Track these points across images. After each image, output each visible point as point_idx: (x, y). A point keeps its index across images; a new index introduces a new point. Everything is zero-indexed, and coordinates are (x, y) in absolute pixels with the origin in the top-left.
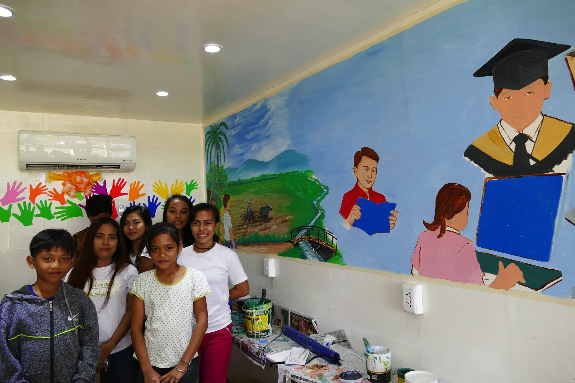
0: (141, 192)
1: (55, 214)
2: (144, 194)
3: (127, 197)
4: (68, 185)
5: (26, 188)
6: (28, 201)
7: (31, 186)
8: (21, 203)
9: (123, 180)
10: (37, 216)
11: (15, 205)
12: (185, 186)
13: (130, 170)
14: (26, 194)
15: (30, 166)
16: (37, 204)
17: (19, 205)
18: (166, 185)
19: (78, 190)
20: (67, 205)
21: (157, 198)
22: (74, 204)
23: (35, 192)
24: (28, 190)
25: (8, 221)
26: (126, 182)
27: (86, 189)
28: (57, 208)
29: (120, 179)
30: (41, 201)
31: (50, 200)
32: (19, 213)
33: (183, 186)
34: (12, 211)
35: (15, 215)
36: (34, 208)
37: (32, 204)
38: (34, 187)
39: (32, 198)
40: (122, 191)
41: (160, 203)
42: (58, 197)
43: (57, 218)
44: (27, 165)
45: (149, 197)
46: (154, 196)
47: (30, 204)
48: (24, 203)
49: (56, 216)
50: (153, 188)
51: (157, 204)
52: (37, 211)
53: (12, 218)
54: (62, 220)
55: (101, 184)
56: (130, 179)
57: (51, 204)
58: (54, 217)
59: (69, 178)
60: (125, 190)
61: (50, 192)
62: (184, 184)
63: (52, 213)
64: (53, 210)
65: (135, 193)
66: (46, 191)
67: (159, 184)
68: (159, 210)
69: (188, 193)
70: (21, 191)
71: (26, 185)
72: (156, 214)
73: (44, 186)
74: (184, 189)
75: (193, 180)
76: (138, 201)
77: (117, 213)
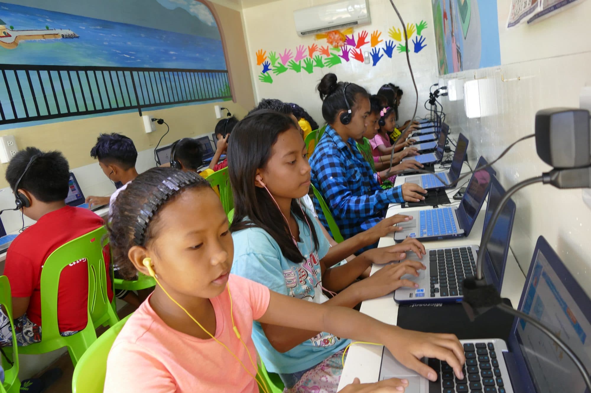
0: (379, 39)
1: (325, 63)
2: (382, 41)
3: (369, 44)
5: (306, 49)
6: (309, 57)
7: (309, 47)
8: (305, 59)
9: (365, 32)
10: (315, 66)
11: (302, 61)
12: (415, 28)
13: (368, 22)
14: (307, 53)
15: (303, 34)
16: (314, 59)
17: (304, 60)
18: (399, 29)
20: (331, 56)
21: (393, 42)
22: (335, 55)
23: (312, 50)
24: (307, 50)
25: (300, 71)
26: (367, 34)
28: (325, 59)
29: (363, 32)
30: (316, 56)
31: (320, 54)
32: (305, 66)
33: (413, 28)
34: (302, 65)
35: (303, 67)
36: (313, 61)
37: (311, 59)
38: (311, 47)
39: (311, 55)
40: (366, 41)
41: (395, 46)
42: (325, 52)
43: (327, 66)
45: (386, 42)
46: (390, 41)
47: (310, 59)
48: (307, 58)
49: (325, 65)
50: (389, 34)
51: (393, 47)
52: (315, 63)
53: (302, 69)
54: (329, 67)
55: (351, 38)
56: (370, 30)
57: (321, 57)
58: (324, 66)
60: (368, 39)
61: (320, 49)
62: (414, 26)
63: (323, 63)
64: (323, 61)
65: (375, 40)
66: (318, 49)
67: (392, 29)
68: (395, 52)
69: (419, 33)
70: (304, 51)
71: (306, 47)
72: (393, 55)
73: (316, 46)
74: (415, 30)
75: (422, 21)
76: (378, 47)
77: (364, 57)
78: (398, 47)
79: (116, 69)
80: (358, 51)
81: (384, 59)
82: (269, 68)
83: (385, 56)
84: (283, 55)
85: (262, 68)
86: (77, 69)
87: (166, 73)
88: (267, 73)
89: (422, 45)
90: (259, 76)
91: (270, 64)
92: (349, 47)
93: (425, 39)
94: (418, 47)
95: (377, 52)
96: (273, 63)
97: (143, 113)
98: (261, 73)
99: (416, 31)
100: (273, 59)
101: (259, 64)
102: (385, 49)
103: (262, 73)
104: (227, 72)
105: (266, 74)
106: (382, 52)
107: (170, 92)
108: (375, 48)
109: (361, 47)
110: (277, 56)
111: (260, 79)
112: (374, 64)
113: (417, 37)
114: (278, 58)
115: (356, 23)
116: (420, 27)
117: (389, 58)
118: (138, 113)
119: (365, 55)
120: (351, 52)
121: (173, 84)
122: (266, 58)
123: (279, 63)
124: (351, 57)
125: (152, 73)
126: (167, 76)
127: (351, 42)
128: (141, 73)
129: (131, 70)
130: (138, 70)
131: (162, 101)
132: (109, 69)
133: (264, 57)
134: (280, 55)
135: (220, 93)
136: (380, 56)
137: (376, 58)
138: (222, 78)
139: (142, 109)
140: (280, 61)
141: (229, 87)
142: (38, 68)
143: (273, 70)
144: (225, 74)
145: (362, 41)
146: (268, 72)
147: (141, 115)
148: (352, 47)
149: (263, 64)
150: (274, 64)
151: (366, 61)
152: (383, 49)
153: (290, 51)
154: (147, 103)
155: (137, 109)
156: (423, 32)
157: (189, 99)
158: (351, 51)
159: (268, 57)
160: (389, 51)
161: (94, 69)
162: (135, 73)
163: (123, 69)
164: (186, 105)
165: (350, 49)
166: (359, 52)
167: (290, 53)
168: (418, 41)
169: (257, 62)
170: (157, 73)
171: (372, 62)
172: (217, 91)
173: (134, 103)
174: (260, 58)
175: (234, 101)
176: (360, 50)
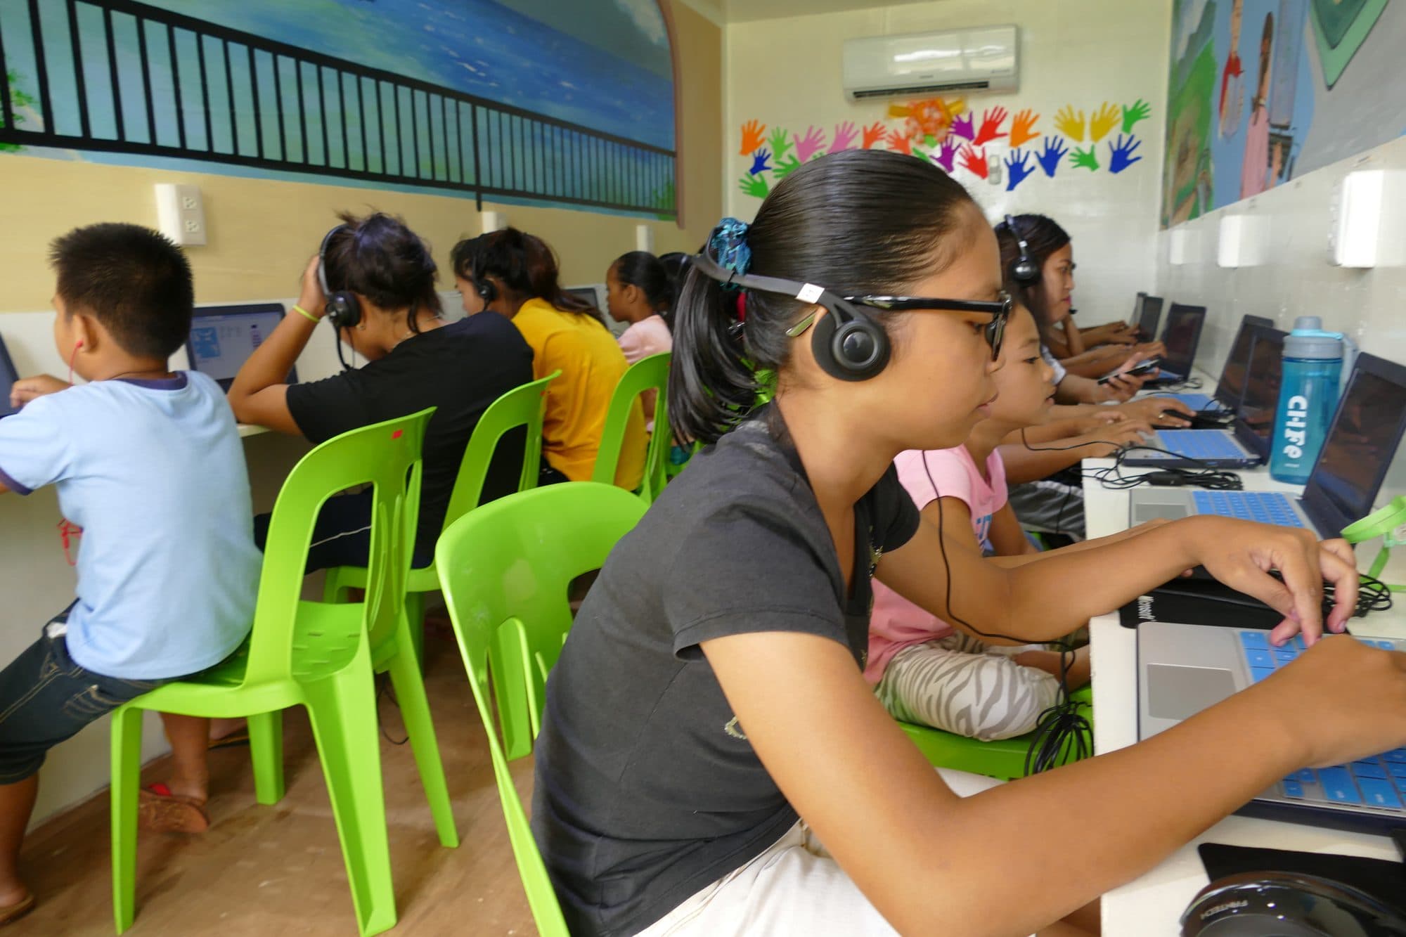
0: (1032, 130)
2: (1036, 135)
3: (1007, 140)
4: (914, 124)
5: (857, 131)
7: (865, 129)
9: (1002, 110)
12: (1120, 115)
13: (1012, 87)
14: (859, 141)
15: (859, 95)
18: (1081, 114)
19: (926, 132)
21: (1061, 142)
23: (871, 137)
24: (861, 133)
26: (1005, 115)
27: (936, 129)
29: (996, 108)
33: (1115, 115)
38: (869, 130)
40: (1000, 130)
41: (1066, 150)
42: (901, 144)
44: (855, 93)
45: (1047, 139)
46: (1056, 138)
50: (1056, 122)
51: (1060, 152)
55: (965, 119)
56: (1013, 106)
59: (913, 113)
60: (1005, 127)
61: (890, 136)
62: (1117, 112)
65: (1021, 132)
66: (884, 135)
67: (1066, 112)
68: (1064, 164)
69: (1127, 128)
70: (853, 137)
71: (858, 127)
72: (1058, 171)
73: (883, 127)
74: (1118, 120)
75: (1139, 102)
76: (1025, 147)
77: (988, 168)
78: (1072, 154)
79: (444, 92)
80: (978, 151)
81: (1036, 178)
82: (767, 164)
83: (1040, 170)
84: (802, 139)
85: (750, 162)
86: (360, 71)
87: (547, 127)
88: (761, 176)
89: (1131, 157)
90: (742, 181)
91: (769, 156)
92: (958, 140)
93: (1138, 143)
94: (1120, 160)
95: (1022, 160)
96: (778, 155)
97: (484, 204)
98: (747, 174)
99: (1120, 124)
100: (779, 144)
101: (744, 152)
102: (1042, 154)
103: (749, 173)
104: (674, 155)
105: (756, 177)
106: (1032, 161)
107: (549, 171)
108: (1019, 151)
109: (987, 144)
110: (789, 139)
111: (742, 187)
112: (1011, 187)
113: (1120, 137)
114: (791, 144)
115: (983, 85)
116: (1133, 115)
117: (1047, 178)
118: (474, 202)
119: (992, 163)
120: (961, 154)
121: (558, 155)
122: (763, 140)
123: (791, 157)
124: (960, 164)
125: (517, 119)
126: (548, 134)
127: (964, 129)
128: (494, 114)
129: (475, 101)
130: (490, 105)
131: (530, 188)
132: (429, 88)
133: (760, 138)
134: (796, 137)
135: (654, 199)
136: (1026, 168)
137: (1017, 173)
138: (663, 167)
139: (484, 196)
140: (793, 151)
141: (674, 190)
142: (277, 49)
143: (775, 171)
144: (671, 159)
145: (989, 131)
146: (763, 172)
147: (479, 208)
148: (965, 142)
149: (754, 155)
150: (780, 157)
151: (993, 177)
152: (1037, 153)
153: (820, 131)
154: (497, 184)
155: (473, 194)
156: (1138, 128)
157: (586, 196)
158: (960, 150)
159: (769, 140)
160: (1050, 161)
161: (397, 80)
162: (481, 111)
163: (459, 96)
164: (579, 210)
165: (959, 146)
166: (979, 154)
167: (818, 137)
168: (1123, 145)
169: (739, 148)
170: (527, 122)
171: (1005, 180)
172: (647, 195)
173: (470, 179)
174: (750, 139)
175: (680, 225)
176: (983, 151)
